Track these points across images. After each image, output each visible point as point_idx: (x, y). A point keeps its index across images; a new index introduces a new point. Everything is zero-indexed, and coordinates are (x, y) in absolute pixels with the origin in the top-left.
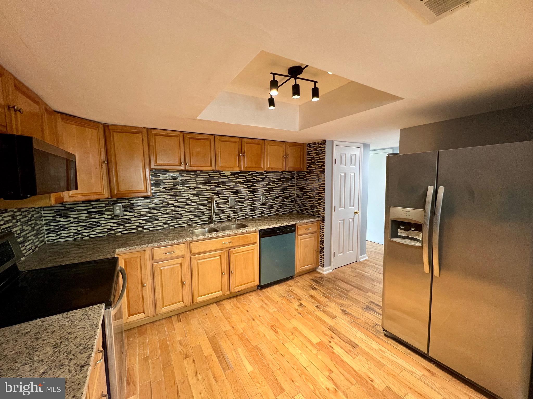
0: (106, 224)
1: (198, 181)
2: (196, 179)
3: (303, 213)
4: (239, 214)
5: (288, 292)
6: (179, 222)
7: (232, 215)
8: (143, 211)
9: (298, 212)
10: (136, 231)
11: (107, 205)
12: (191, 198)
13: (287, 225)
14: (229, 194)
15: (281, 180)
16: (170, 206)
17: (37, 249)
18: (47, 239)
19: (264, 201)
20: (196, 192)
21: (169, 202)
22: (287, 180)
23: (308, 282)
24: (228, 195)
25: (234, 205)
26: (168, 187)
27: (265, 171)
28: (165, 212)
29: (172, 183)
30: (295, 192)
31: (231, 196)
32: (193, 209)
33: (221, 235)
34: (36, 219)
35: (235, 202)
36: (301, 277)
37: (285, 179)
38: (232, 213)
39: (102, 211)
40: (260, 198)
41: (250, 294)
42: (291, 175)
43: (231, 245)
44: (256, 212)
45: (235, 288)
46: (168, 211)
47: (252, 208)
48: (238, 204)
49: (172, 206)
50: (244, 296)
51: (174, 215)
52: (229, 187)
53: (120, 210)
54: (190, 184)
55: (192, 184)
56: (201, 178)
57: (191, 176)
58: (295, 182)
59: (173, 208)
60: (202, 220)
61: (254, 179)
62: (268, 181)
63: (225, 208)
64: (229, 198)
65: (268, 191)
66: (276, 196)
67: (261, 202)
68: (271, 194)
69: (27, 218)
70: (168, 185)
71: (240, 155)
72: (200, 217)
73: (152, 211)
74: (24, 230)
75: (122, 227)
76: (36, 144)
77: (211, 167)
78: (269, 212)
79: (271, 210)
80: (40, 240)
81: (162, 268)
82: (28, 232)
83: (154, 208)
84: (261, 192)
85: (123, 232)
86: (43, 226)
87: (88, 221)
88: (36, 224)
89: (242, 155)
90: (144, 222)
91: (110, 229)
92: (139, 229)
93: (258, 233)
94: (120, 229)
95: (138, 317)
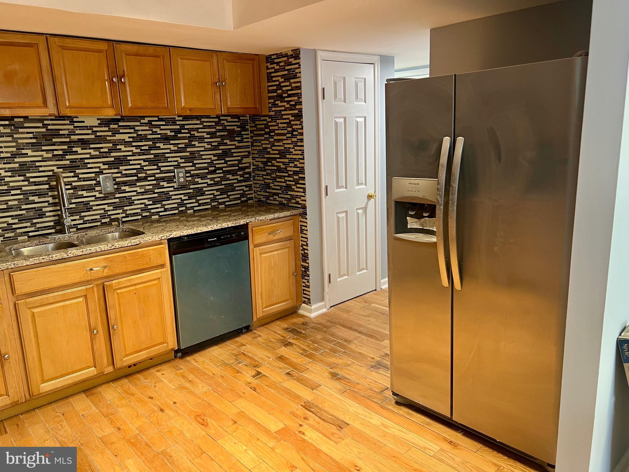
1: (20, 141)
2: (15, 136)
3: (268, 201)
4: (127, 210)
5: (236, 356)
7: (109, 213)
9: (259, 201)
13: (230, 226)
14: (99, 167)
15: (218, 134)
19: (182, 180)
20: (17, 165)
22: (231, 135)
23: (278, 334)
24: (98, 170)
25: (113, 191)
27: (179, 116)
30: (250, 160)
31: (104, 172)
32: (16, 203)
33: (81, 254)
35: (115, 184)
36: (267, 326)
37: (226, 133)
38: (111, 208)
40: (173, 174)
41: (157, 369)
42: (239, 124)
43: (106, 272)
44: (165, 205)
45: (124, 359)
47: (156, 195)
48: (123, 188)
50: (145, 373)
52: (97, 153)
56: (28, 133)
58: (248, 138)
60: (39, 225)
61: (155, 133)
62: (188, 137)
63: (93, 198)
64: (99, 177)
65: (190, 159)
66: (208, 169)
67: (175, 182)
68: (197, 166)
71: (114, 80)
72: (35, 221)
77: (47, 107)
78: (195, 203)
79: (200, 200)
84: (174, 161)
89: (118, 81)
93: (166, 246)
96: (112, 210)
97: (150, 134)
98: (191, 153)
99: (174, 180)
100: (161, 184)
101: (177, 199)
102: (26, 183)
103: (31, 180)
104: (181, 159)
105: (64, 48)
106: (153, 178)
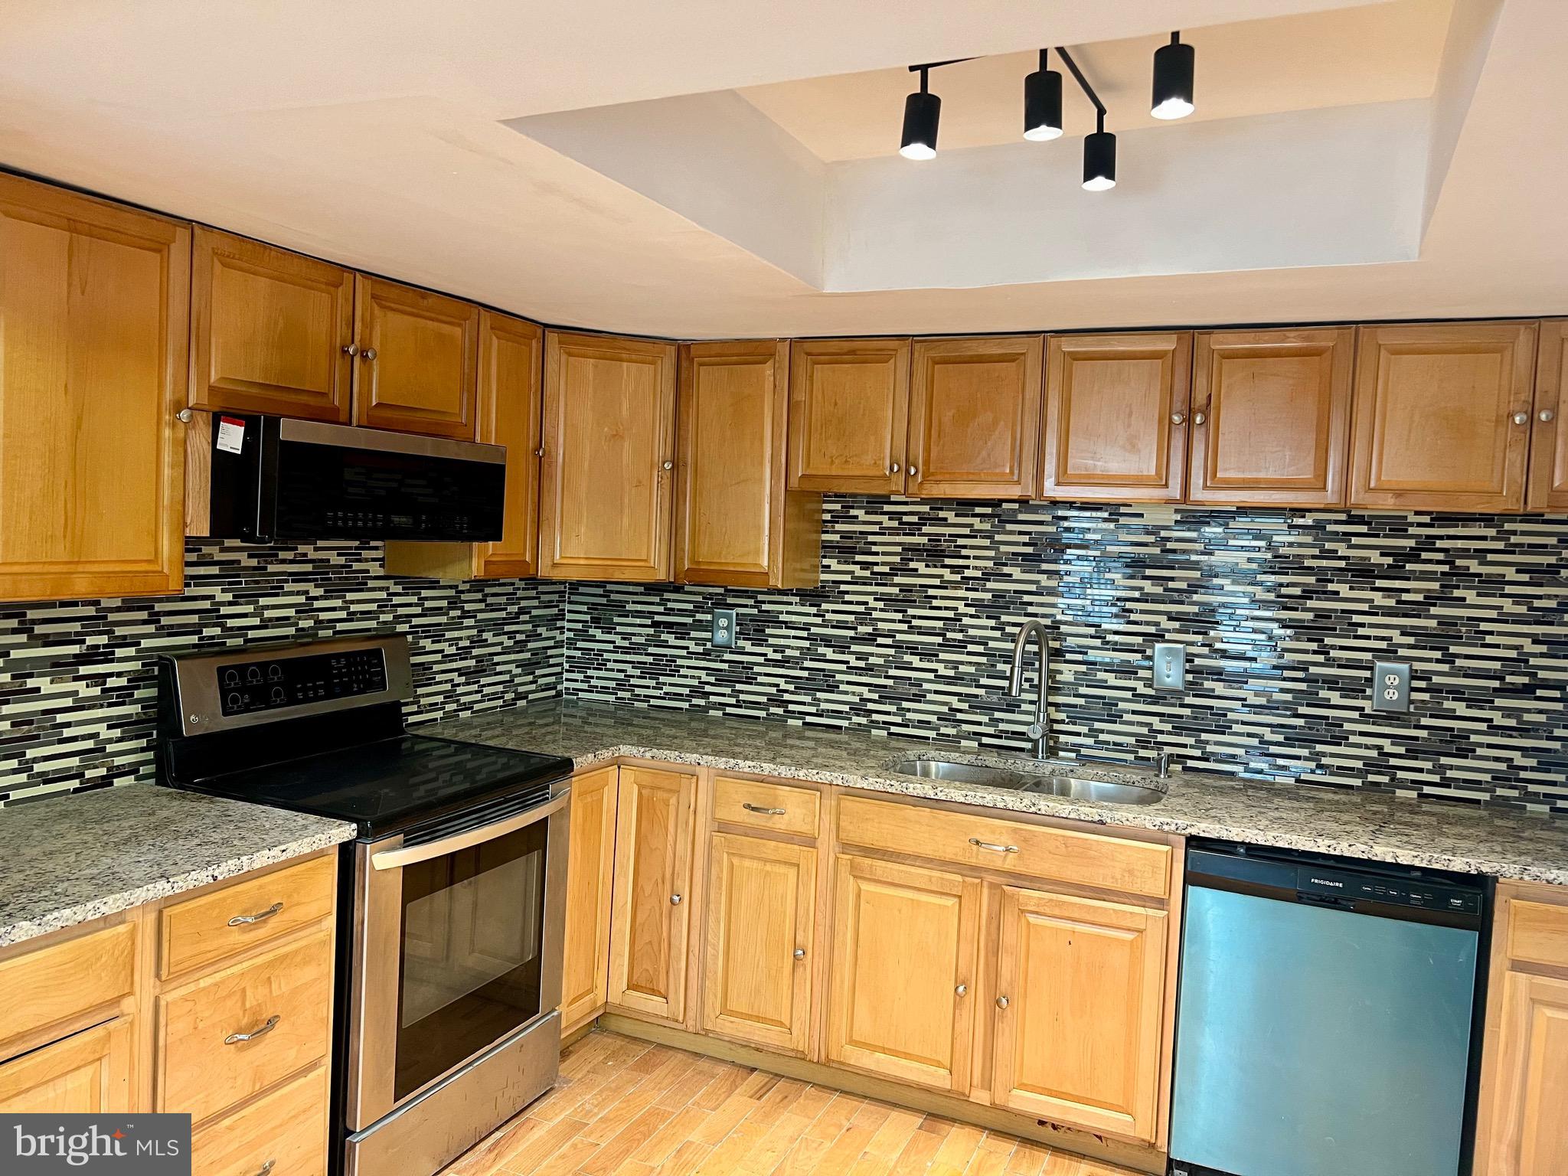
0: (692, 673)
1: (1003, 548)
2: (997, 538)
4: (1207, 742)
6: (909, 715)
7: (1161, 738)
8: (795, 645)
10: (763, 714)
11: (699, 608)
12: (966, 621)
13: (1403, 861)
14: (1157, 624)
16: (880, 640)
17: (522, 703)
18: (566, 684)
19: (1392, 695)
21: (880, 625)
24: (1152, 630)
26: (884, 564)
28: (862, 664)
29: (899, 549)
31: (1167, 636)
34: (536, 621)
35: (1187, 672)
38: (1168, 727)
39: (685, 624)
40: (1367, 674)
43: (1010, 863)
44: (1324, 754)
46: (872, 660)
47: (1301, 722)
48: (1207, 684)
49: (889, 641)
50: (1065, 1162)
51: (890, 682)
52: (1160, 590)
53: (728, 628)
54: (968, 557)
55: (975, 558)
57: (976, 521)
59: (892, 651)
61: (1332, 555)
62: (1443, 573)
63: (1129, 695)
64: (1153, 648)
66: (1502, 679)
67: (1370, 698)
69: (503, 614)
70: (884, 554)
71: (1176, 419)
72: (997, 715)
73: (821, 650)
74: (484, 643)
75: (728, 691)
76: (290, 431)
77: (1018, 482)
78: (1429, 772)
79: (1451, 768)
80: (541, 681)
81: (736, 861)
82: (499, 649)
83: (827, 641)
84: (1377, 638)
85: (729, 710)
86: (559, 645)
87: (651, 650)
88: (534, 636)
89: (1189, 421)
90: (791, 687)
91: (697, 692)
92: (773, 710)
93: (1180, 854)
94: (722, 694)
95: (652, 1004)
96: (1169, 733)
98: (1443, 621)
99: (1369, 692)
100: (1323, 694)
101: (1367, 747)
102: (998, 634)
103: (1008, 629)
104: (1403, 634)
105: (1076, 357)
106: (1301, 675)
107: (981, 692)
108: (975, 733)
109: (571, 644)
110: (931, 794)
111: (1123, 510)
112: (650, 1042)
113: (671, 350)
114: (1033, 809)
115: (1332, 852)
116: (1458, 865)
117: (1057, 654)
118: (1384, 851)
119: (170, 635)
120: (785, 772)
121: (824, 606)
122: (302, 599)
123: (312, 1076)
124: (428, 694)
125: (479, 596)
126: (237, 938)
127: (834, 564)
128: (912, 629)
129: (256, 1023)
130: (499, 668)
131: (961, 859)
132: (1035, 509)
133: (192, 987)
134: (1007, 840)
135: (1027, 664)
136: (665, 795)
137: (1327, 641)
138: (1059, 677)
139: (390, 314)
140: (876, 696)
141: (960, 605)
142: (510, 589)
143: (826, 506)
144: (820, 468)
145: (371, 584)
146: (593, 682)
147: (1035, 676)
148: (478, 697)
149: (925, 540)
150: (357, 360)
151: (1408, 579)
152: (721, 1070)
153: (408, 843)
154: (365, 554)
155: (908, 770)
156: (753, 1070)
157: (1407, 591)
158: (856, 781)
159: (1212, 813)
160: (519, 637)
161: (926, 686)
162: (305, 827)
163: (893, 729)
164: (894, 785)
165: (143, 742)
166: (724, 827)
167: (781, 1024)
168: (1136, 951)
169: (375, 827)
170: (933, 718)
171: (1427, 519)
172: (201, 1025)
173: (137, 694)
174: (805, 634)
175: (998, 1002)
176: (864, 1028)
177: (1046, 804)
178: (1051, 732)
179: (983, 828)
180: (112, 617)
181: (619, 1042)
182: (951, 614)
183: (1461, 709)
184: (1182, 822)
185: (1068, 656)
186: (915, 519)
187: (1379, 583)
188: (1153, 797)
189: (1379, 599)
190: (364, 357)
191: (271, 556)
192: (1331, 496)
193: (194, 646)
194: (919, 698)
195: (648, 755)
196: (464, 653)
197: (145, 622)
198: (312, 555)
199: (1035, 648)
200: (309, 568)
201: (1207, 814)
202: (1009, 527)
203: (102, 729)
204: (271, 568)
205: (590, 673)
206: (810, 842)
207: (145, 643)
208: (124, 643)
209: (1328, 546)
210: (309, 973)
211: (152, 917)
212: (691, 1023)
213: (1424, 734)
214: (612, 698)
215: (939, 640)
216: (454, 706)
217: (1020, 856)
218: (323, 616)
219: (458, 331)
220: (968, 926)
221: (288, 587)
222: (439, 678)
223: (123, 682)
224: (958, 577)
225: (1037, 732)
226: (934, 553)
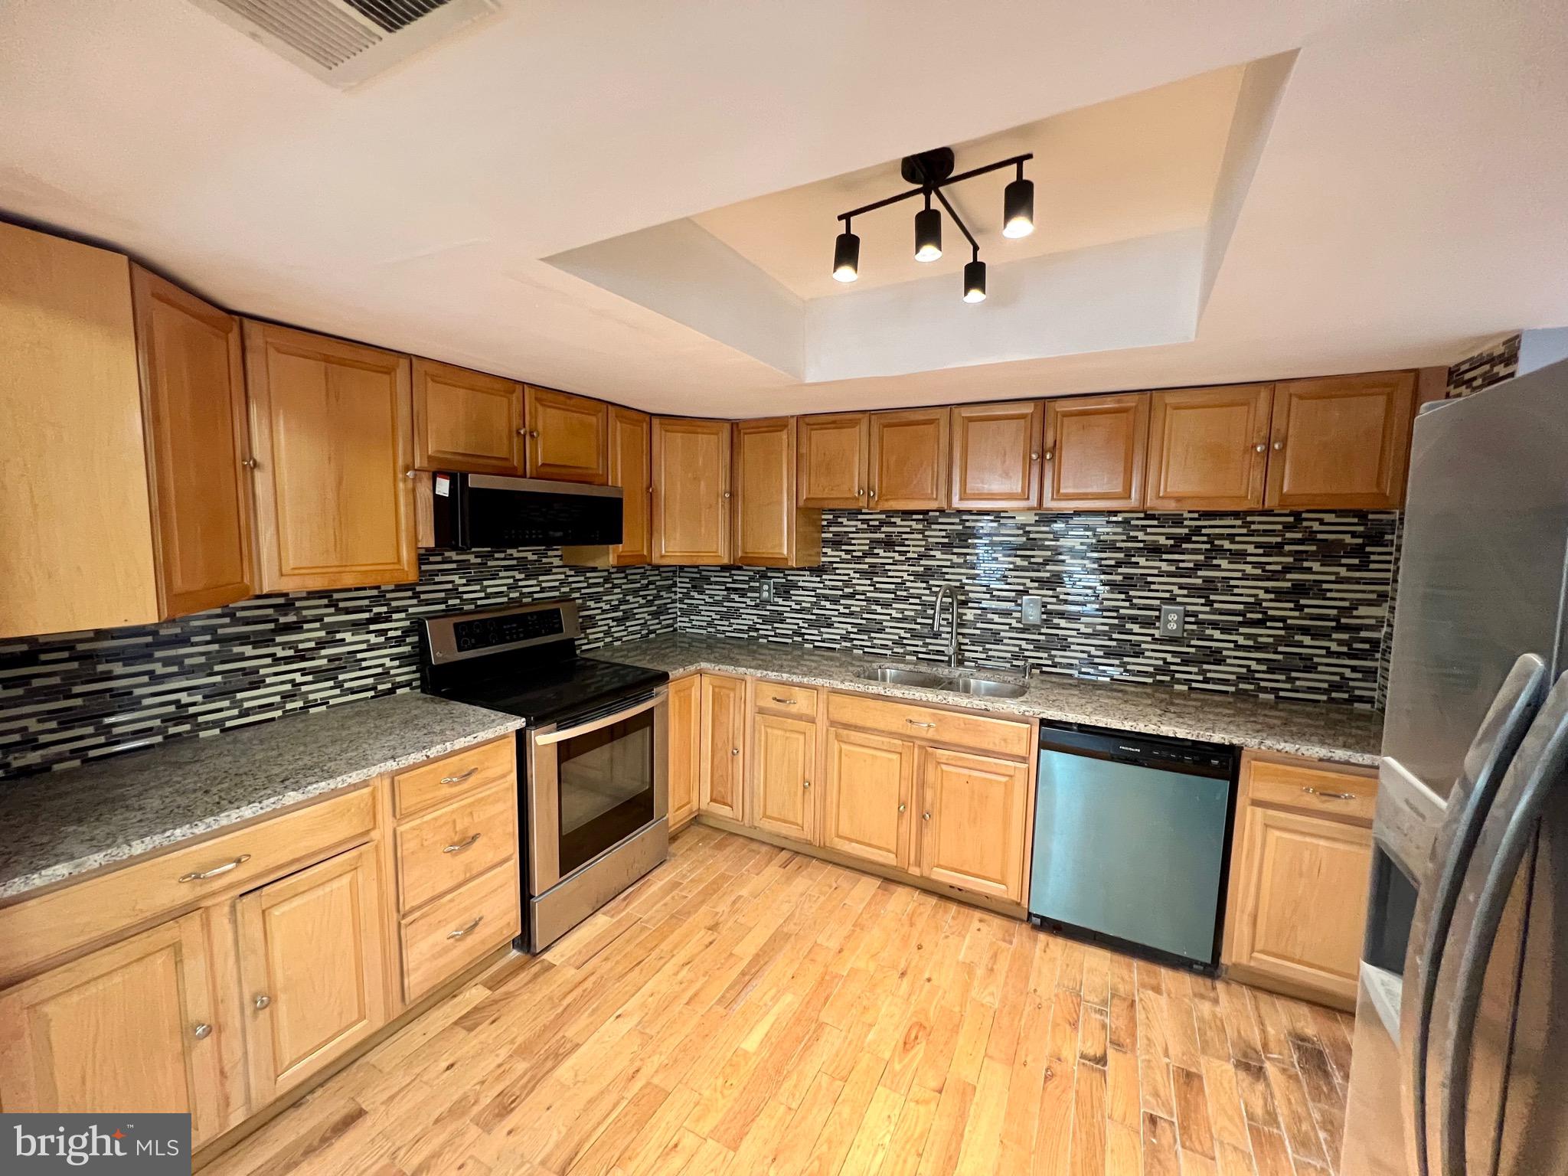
0: (749, 618)
1: (930, 540)
2: (927, 533)
4: (1055, 656)
5: (1115, 996)
6: (875, 641)
7: (1027, 654)
8: (808, 600)
10: (790, 641)
11: (752, 579)
12: (908, 584)
13: (1179, 736)
14: (1024, 584)
15: (1287, 548)
16: (857, 597)
17: (652, 636)
18: (679, 624)
19: (1173, 626)
20: (922, 569)
21: (858, 588)
24: (1021, 588)
25: (1039, 623)
26: (859, 551)
27: (1190, 511)
28: (847, 611)
29: (868, 542)
31: (1031, 591)
32: (912, 613)
33: (901, 696)
34: (659, 589)
35: (1043, 613)
37: (1314, 548)
38: (1031, 647)
39: (744, 589)
40: (1157, 613)
41: (986, 916)
42: (1361, 529)
43: (931, 734)
44: (1129, 663)
45: (935, 869)
46: (853, 609)
47: (1114, 643)
48: (1056, 621)
49: (863, 597)
50: (965, 910)
51: (864, 622)
52: (1026, 563)
53: (769, 591)
54: (909, 546)
55: (913, 546)
56: (941, 530)
57: (913, 523)
58: (1389, 562)
59: (865, 603)
60: (930, 647)
61: (1135, 539)
62: (1206, 550)
63: (1007, 627)
64: (1022, 598)
65: (1206, 591)
66: (1244, 616)
67: (1158, 628)
68: (1216, 605)
69: (638, 585)
70: (859, 545)
71: (1034, 456)
72: (928, 640)
73: (823, 603)
74: (627, 602)
75: (770, 627)
76: (474, 481)
77: (936, 499)
78: (1196, 674)
79: (1210, 671)
80: (663, 623)
81: (769, 730)
82: (637, 605)
83: (826, 598)
84: (1163, 591)
85: (770, 639)
86: (674, 601)
87: (725, 604)
88: (658, 597)
89: (1042, 457)
90: (806, 625)
91: (752, 628)
92: (796, 639)
93: (1036, 729)
94: (766, 630)
95: (724, 811)
96: (1032, 651)
97: (1123, 541)
98: (1206, 580)
99: (1157, 624)
100: (1128, 626)
101: (1156, 659)
102: (927, 592)
103: (934, 589)
104: (1180, 588)
105: (971, 420)
106: (1115, 614)
107: (918, 627)
108: (914, 652)
109: (681, 601)
110: (882, 692)
111: (1002, 515)
112: (724, 831)
113: (727, 426)
114: (944, 702)
115: (1134, 730)
116: (1217, 738)
117: (963, 604)
118: (1167, 730)
119: (427, 605)
120: (796, 679)
121: (824, 577)
122: (511, 581)
123: (506, 865)
124: (594, 633)
125: (623, 575)
126: (446, 791)
127: (829, 551)
128: (876, 590)
129: (464, 839)
130: (637, 616)
131: (900, 731)
132: (949, 515)
133: (418, 821)
134: (928, 720)
135: (943, 610)
136: (727, 692)
137: (1131, 593)
138: (964, 618)
139: (549, 410)
140: (855, 630)
141: (905, 575)
142: (642, 570)
143: (824, 517)
144: (817, 493)
145: (554, 570)
146: (694, 623)
147: (950, 617)
148: (625, 633)
149: (883, 536)
150: (528, 438)
151: (1183, 554)
152: (764, 849)
153: (559, 729)
154: (550, 553)
155: (872, 677)
156: (783, 849)
157: (1183, 561)
158: (838, 685)
159: (1057, 704)
160: (649, 598)
161: (885, 624)
162: (493, 721)
163: (866, 650)
164: (860, 687)
165: (414, 668)
166: (761, 711)
167: (798, 825)
168: (1008, 789)
169: (538, 719)
170: (890, 643)
171: (1196, 515)
172: (425, 843)
173: (408, 640)
174: (813, 593)
175: (924, 817)
176: (845, 828)
177: (952, 698)
178: (960, 649)
179: (915, 712)
180: (389, 596)
181: (708, 831)
182: (899, 580)
183: (1217, 634)
184: (1037, 709)
185: (970, 605)
186: (877, 523)
187: (1165, 557)
188: (1019, 692)
189: (1164, 566)
190: (532, 436)
191: (490, 556)
192: (1134, 501)
193: (443, 611)
194: (881, 631)
195: (717, 668)
196: (615, 609)
197: (410, 598)
198: (516, 555)
199: (950, 600)
200: (514, 562)
201: (1053, 704)
202: (934, 527)
203: (387, 662)
204: (490, 563)
205: (692, 617)
206: (812, 721)
207: (411, 610)
208: (398, 610)
209: (1132, 534)
210: (500, 807)
211: (387, 782)
212: (746, 821)
213: (1193, 650)
214: (704, 632)
215: (893, 596)
216: (610, 639)
217: (937, 730)
218: (525, 590)
219: (594, 419)
220: (906, 772)
221: (501, 574)
222: (600, 623)
223: (399, 633)
224: (903, 558)
225: (950, 651)
226: (889, 544)
